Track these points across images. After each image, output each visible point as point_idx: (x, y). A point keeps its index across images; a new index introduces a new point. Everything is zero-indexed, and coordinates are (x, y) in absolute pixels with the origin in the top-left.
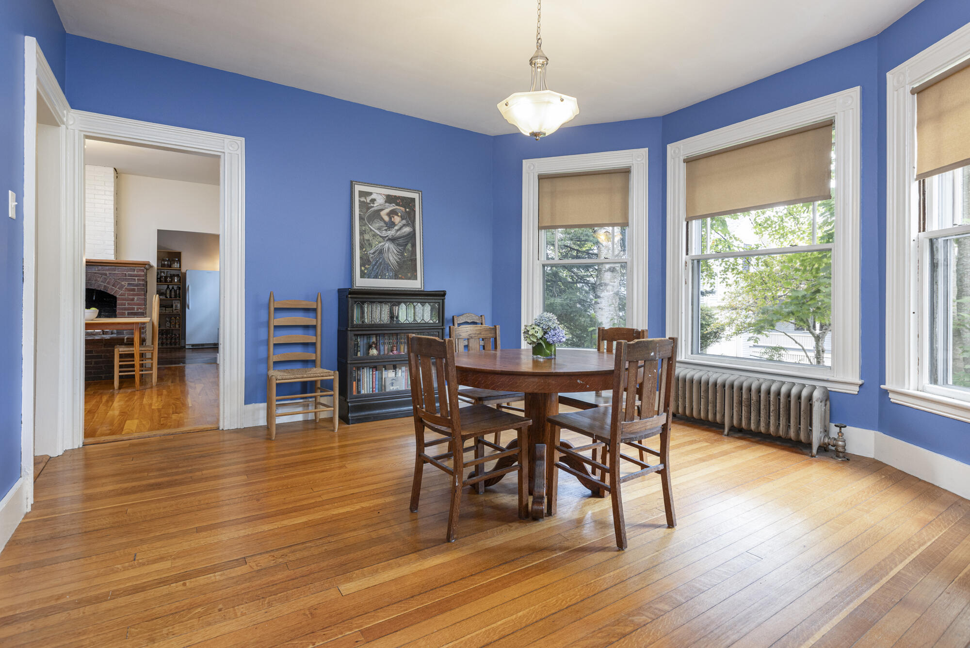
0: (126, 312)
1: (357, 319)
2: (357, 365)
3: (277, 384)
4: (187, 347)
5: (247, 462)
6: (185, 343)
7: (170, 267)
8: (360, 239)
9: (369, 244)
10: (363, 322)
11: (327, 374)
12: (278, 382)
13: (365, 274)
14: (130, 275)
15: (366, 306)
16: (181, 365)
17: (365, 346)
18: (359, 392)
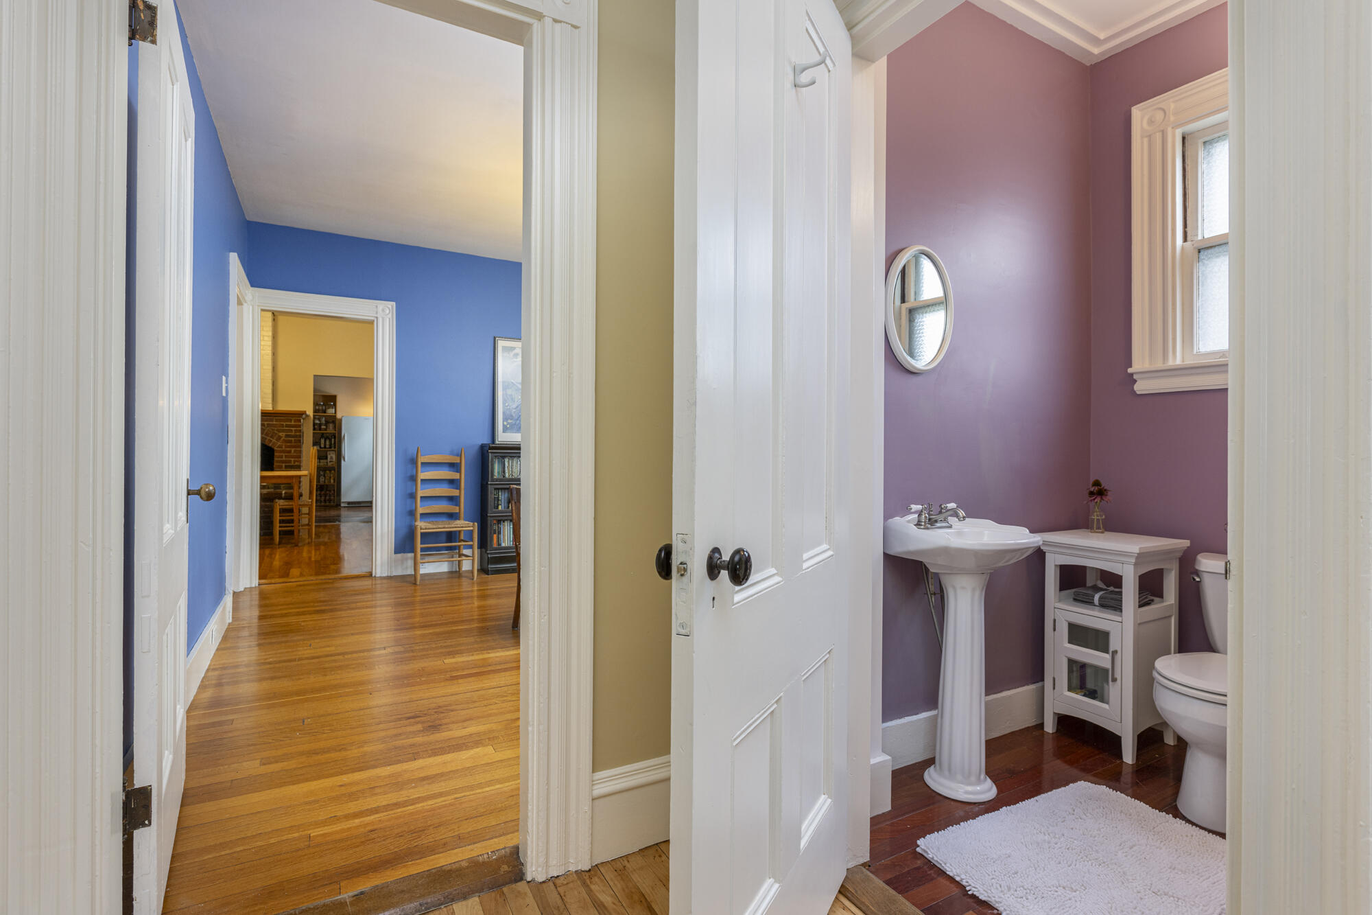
0: (284, 465)
1: (498, 472)
2: (498, 518)
3: (422, 534)
4: (342, 505)
5: (395, 598)
6: (340, 499)
7: (325, 413)
8: (503, 395)
9: (512, 399)
10: (504, 477)
11: (467, 525)
12: (422, 531)
13: (507, 428)
14: (287, 426)
15: (506, 460)
16: (337, 523)
17: (506, 501)
18: (499, 544)
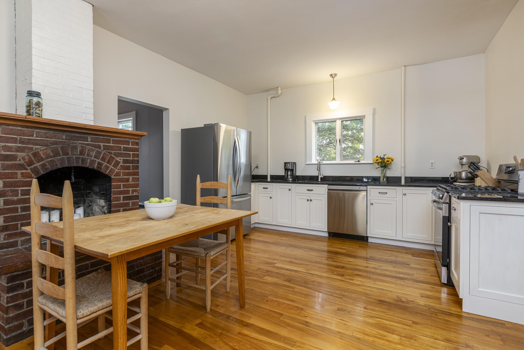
14: (125, 149)
